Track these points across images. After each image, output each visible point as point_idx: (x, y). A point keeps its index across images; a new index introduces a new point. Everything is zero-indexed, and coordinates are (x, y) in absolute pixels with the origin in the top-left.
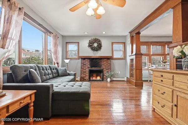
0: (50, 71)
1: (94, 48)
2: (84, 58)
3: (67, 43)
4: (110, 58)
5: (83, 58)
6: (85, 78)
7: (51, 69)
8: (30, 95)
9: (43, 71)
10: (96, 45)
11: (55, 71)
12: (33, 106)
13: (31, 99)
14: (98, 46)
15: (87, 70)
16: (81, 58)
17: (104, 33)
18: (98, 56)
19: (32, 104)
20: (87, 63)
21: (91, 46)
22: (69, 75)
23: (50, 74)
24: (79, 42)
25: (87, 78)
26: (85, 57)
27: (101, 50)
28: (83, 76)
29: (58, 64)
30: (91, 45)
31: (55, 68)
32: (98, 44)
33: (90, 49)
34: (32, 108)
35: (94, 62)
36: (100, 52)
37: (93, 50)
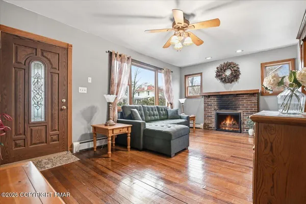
0: (156, 112)
1: (225, 78)
2: (208, 96)
3: (186, 76)
4: (256, 93)
5: (206, 96)
6: (210, 125)
7: (158, 110)
8: (128, 127)
9: (148, 112)
10: (228, 73)
11: (164, 112)
12: (130, 136)
13: (128, 130)
14: (232, 74)
15: (214, 113)
16: (204, 96)
17: (239, 51)
18: (232, 90)
19: (129, 135)
20: (214, 102)
21: (219, 76)
22: (181, 118)
23: (157, 115)
24: (202, 73)
25: (213, 125)
26: (209, 94)
27: (239, 80)
28: (207, 122)
29: (171, 104)
30: (219, 74)
31: (165, 109)
32: (232, 71)
33: (220, 81)
34: (129, 138)
35: (225, 100)
36: (236, 83)
37: (223, 82)
